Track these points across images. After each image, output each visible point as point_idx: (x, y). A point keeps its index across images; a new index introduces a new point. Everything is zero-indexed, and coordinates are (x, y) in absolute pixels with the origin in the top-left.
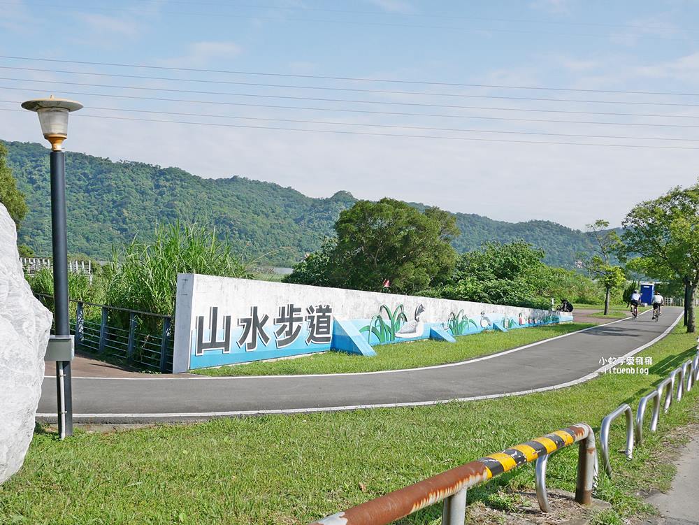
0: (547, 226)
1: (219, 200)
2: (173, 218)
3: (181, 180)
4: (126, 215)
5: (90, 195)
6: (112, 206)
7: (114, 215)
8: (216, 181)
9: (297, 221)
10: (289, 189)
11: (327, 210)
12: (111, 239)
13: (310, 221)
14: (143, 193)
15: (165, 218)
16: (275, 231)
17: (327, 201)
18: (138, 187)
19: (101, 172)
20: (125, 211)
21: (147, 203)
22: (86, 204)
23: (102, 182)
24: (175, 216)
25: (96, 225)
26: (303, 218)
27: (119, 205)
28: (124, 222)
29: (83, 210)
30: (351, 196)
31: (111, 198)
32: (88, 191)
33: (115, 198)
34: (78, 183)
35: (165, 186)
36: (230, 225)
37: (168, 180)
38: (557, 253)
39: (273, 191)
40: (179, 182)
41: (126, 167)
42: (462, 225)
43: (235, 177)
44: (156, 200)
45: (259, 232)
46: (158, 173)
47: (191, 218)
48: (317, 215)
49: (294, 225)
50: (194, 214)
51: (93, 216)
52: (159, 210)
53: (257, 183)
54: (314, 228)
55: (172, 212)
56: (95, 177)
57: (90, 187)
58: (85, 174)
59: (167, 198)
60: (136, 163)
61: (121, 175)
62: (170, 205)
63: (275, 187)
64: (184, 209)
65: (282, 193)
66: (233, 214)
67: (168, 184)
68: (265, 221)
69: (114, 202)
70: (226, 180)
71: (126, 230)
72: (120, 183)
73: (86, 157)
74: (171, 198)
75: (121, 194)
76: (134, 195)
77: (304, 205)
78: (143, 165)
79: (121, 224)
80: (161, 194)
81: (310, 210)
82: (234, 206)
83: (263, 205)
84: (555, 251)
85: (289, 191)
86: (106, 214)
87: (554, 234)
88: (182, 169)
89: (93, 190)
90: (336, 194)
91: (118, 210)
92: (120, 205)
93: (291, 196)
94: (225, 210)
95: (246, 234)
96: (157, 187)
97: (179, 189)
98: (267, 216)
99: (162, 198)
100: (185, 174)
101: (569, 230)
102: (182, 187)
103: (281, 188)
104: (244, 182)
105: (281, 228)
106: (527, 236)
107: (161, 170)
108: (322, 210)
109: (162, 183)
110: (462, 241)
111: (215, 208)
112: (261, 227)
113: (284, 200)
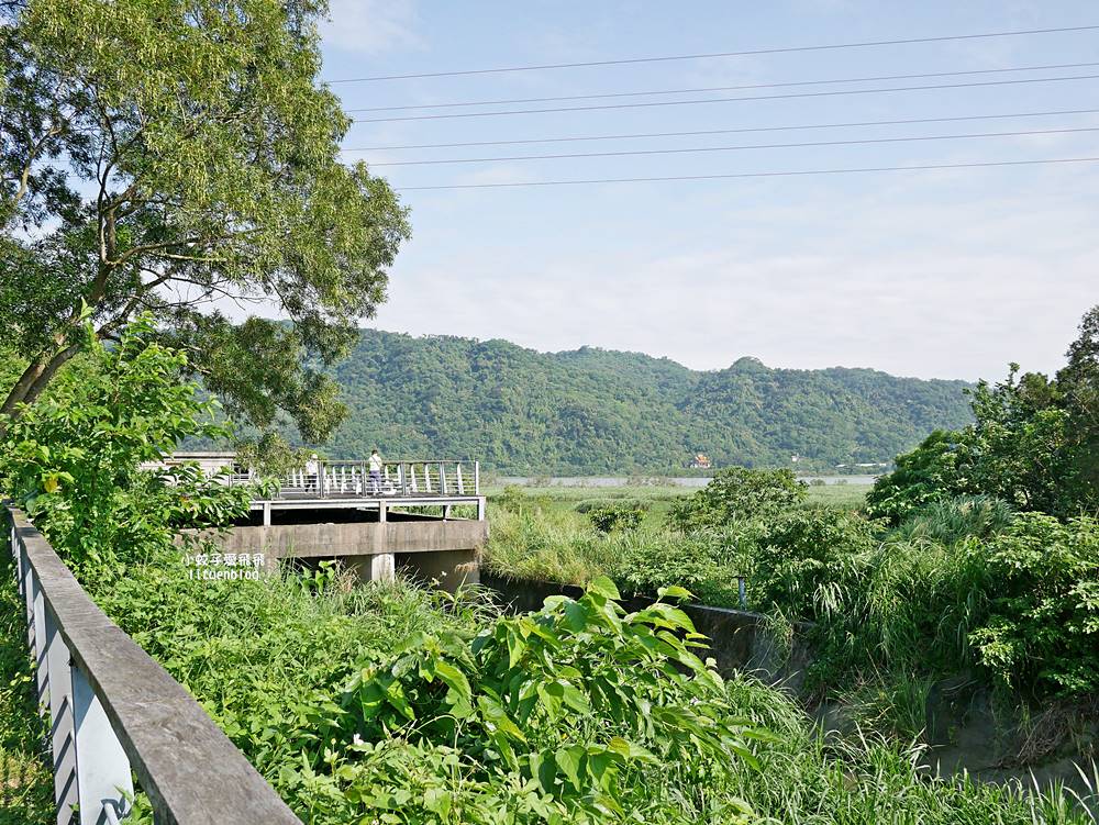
1: (565, 381)
2: (499, 413)
3: (509, 357)
4: (434, 411)
5: (384, 387)
6: (414, 399)
7: (418, 412)
8: (557, 355)
9: (680, 406)
10: (664, 361)
11: (725, 387)
12: (415, 447)
13: (700, 405)
14: (456, 379)
15: (488, 413)
16: (649, 424)
17: (722, 374)
18: (450, 370)
19: (398, 353)
20: (432, 406)
21: (463, 393)
22: (381, 399)
23: (400, 367)
24: (505, 409)
25: (394, 428)
26: (687, 402)
27: (424, 398)
28: (432, 421)
29: (376, 408)
30: (760, 364)
31: (412, 389)
32: (381, 381)
33: (419, 389)
34: (368, 370)
35: (487, 367)
36: (582, 418)
37: (489, 358)
39: (640, 365)
40: (505, 360)
41: (431, 344)
42: (941, 398)
43: (583, 348)
44: (475, 387)
45: (625, 425)
46: (476, 350)
47: (526, 410)
48: (710, 395)
49: (676, 412)
50: (529, 404)
51: (390, 415)
52: (480, 402)
53: (617, 354)
54: (706, 416)
55: (497, 403)
56: (390, 361)
57: (384, 375)
58: (376, 357)
59: (490, 383)
60: (445, 337)
61: (425, 355)
62: (494, 394)
63: (643, 359)
64: (514, 398)
65: (653, 367)
66: (584, 401)
67: (490, 364)
68: (633, 408)
69: (418, 394)
70: (571, 353)
71: (435, 433)
72: (424, 367)
73: (378, 333)
74: (495, 384)
75: (425, 382)
76: (444, 382)
77: (688, 383)
78: (455, 339)
79: (428, 424)
80: (481, 378)
81: (697, 390)
82: (586, 390)
83: (628, 385)
85: (665, 363)
86: (407, 411)
88: (510, 341)
89: (388, 379)
90: (737, 363)
91: (424, 405)
92: (426, 398)
93: (666, 372)
94: (574, 396)
95: (606, 429)
96: (475, 368)
97: (505, 369)
98: (635, 401)
99: (483, 384)
100: (513, 347)
102: (510, 366)
103: (651, 359)
104: (598, 352)
105: (658, 418)
107: (479, 345)
108: (716, 388)
109: (482, 363)
110: (943, 423)
111: (558, 394)
112: (627, 419)
113: (656, 377)
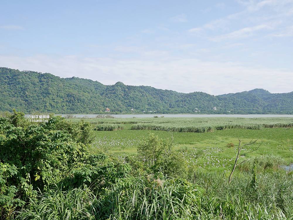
0: (201, 94)
1: (68, 86)
2: (48, 95)
3: (51, 78)
4: (27, 94)
5: (10, 86)
6: (20, 90)
7: (22, 94)
8: (66, 79)
10: (96, 82)
11: (114, 90)
12: (21, 105)
13: (107, 94)
14: (34, 84)
15: (45, 95)
16: (93, 99)
17: (113, 86)
18: (32, 82)
19: (15, 76)
20: (26, 92)
21: (36, 89)
22: (9, 90)
23: (16, 80)
24: (50, 94)
25: (14, 99)
26: (103, 93)
27: (23, 90)
28: (26, 96)
29: (7, 92)
30: (123, 84)
31: (20, 87)
32: (9, 84)
33: (22, 87)
34: (5, 80)
35: (44, 81)
36: (74, 97)
37: (45, 79)
38: (206, 104)
39: (90, 83)
40: (50, 79)
41: (26, 73)
42: (168, 94)
43: (73, 77)
44: (40, 87)
45: (86, 99)
46: (41, 76)
47: (57, 94)
48: (109, 92)
49: (100, 96)
50: (57, 93)
51: (12, 95)
52: (42, 92)
53: (83, 79)
54: (108, 97)
55: (48, 92)
56: (12, 78)
57: (10, 82)
58: (8, 77)
59: (45, 86)
60: (31, 72)
61: (24, 77)
62: (46, 89)
63: (90, 81)
64: (53, 91)
65: (93, 83)
66: (75, 92)
67: (45, 80)
68: (88, 95)
69: (21, 88)
70: (69, 78)
71: (27, 100)
72: (24, 80)
73: (8, 69)
74: (47, 86)
75: (24, 85)
76: (30, 85)
77: (103, 88)
78: (34, 72)
79: (25, 98)
80: (43, 84)
81: (106, 90)
82: (75, 89)
83: (87, 88)
84: (205, 104)
85: (97, 82)
86: (18, 94)
87: (204, 97)
88: (51, 74)
89: (12, 83)
90: (117, 83)
91: (24, 92)
92: (24, 90)
93: (97, 85)
94: (71, 90)
95: (80, 101)
96: (41, 81)
97: (50, 82)
98: (89, 93)
99: (43, 86)
100: (52, 76)
101: (210, 95)
102: (52, 81)
103: (93, 81)
104: (77, 79)
105: (95, 98)
106: (194, 98)
107: (42, 74)
108: (111, 90)
109: (43, 80)
110: (168, 101)
111: (66, 90)
112: (87, 98)
113: (94, 86)
